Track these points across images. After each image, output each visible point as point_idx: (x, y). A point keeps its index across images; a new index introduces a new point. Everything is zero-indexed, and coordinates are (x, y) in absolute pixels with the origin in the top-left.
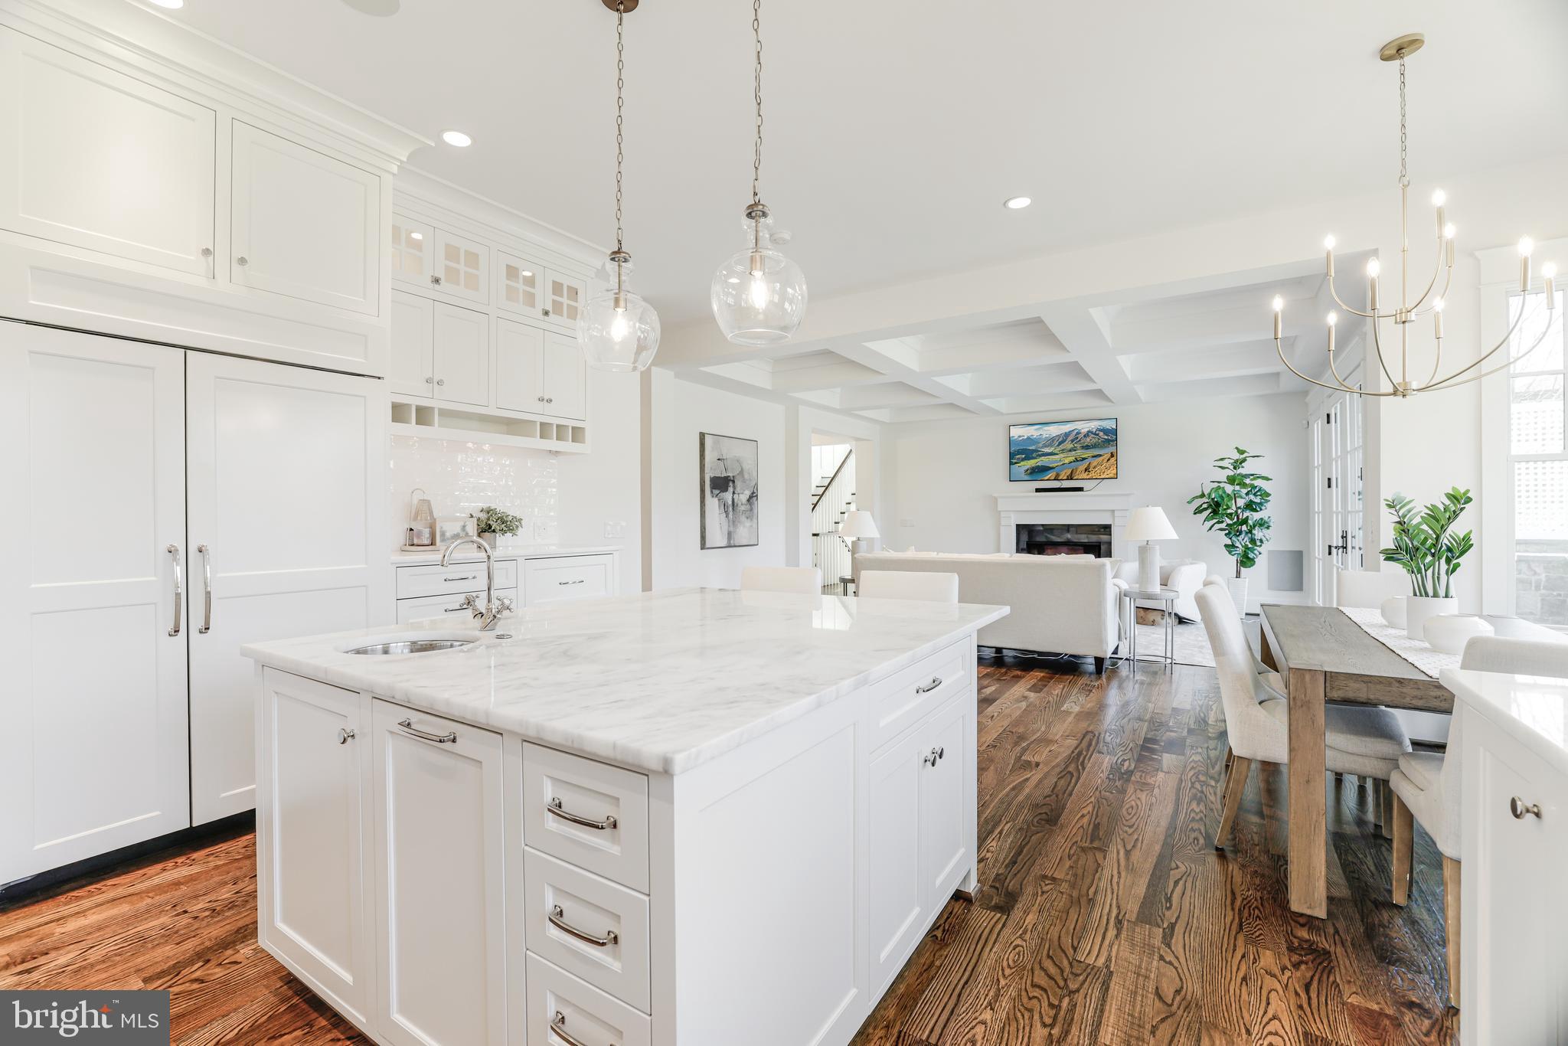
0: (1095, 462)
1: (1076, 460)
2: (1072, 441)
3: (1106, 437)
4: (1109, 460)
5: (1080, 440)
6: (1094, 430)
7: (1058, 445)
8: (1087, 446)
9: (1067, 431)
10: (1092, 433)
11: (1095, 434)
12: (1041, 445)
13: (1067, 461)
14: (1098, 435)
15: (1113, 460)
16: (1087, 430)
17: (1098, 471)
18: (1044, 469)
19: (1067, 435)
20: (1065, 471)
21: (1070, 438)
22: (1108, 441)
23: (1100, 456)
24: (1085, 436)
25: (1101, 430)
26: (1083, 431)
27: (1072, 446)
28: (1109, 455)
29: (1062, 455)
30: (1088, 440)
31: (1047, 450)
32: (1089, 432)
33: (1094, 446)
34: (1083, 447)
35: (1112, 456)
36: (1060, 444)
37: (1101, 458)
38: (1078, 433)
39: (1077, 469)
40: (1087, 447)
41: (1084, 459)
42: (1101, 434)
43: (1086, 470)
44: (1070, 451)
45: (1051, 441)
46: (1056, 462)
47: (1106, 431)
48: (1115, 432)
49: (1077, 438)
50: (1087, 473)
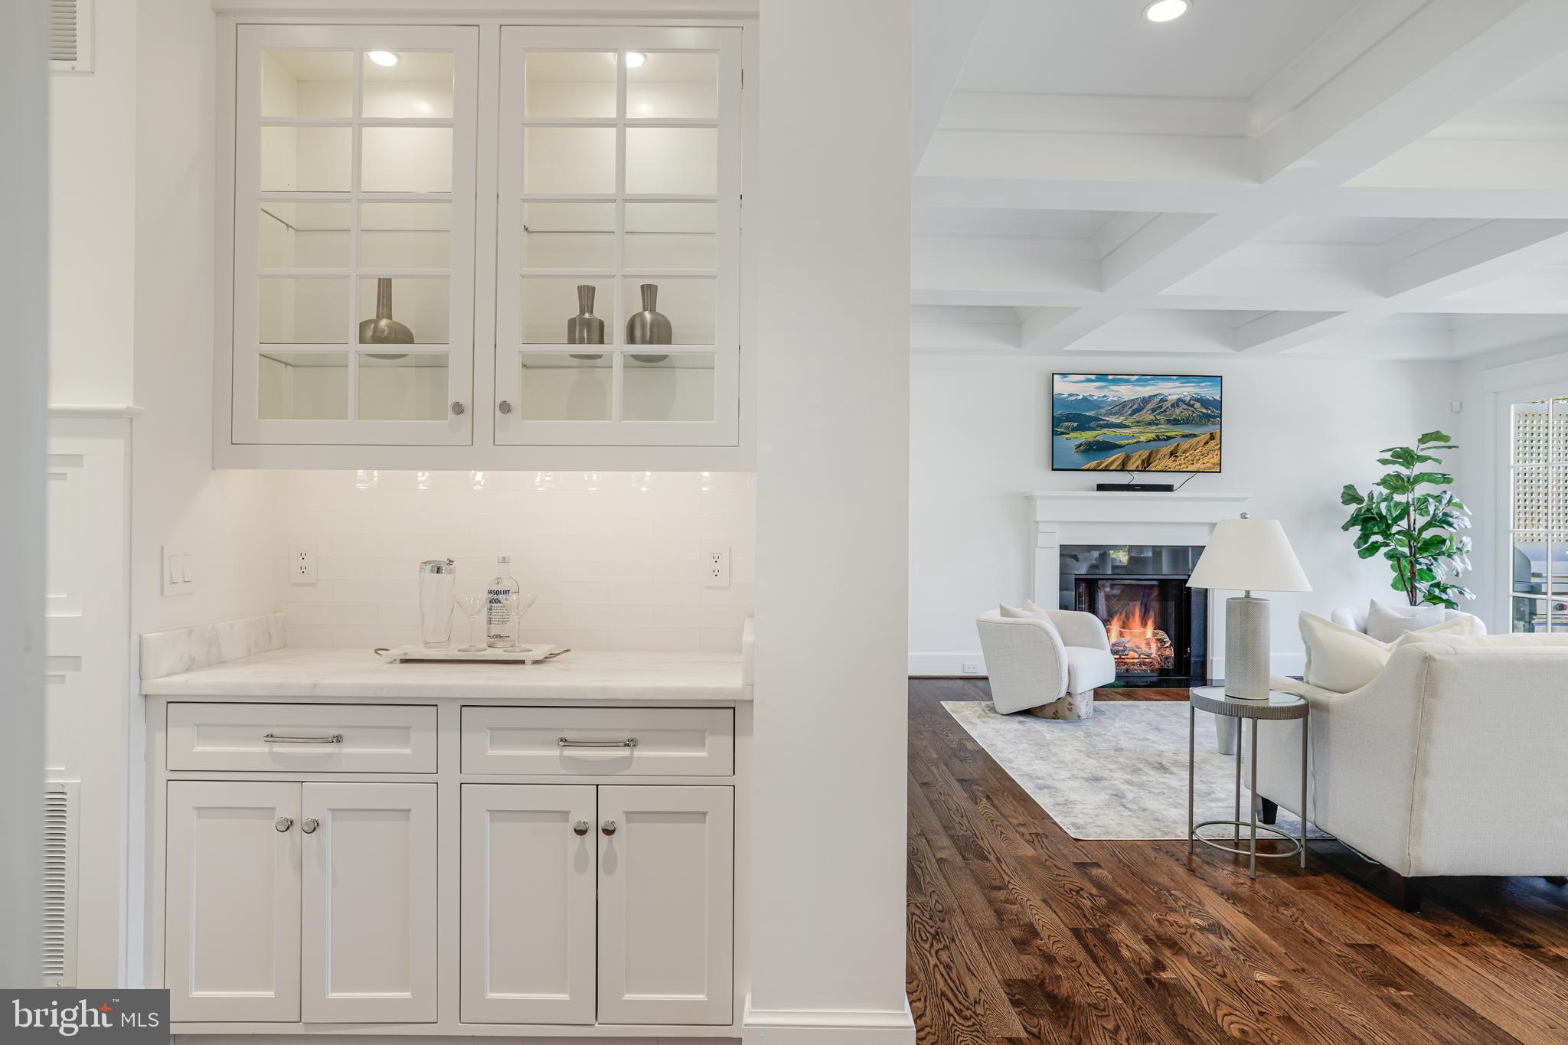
0: (1186, 444)
1: (1158, 439)
2: (1153, 410)
3: (1204, 411)
4: (1206, 443)
5: (1165, 411)
6: (1188, 399)
7: (1131, 415)
8: (1175, 420)
9: (1147, 395)
10: (1184, 402)
11: (1188, 404)
12: (1104, 411)
13: (1143, 438)
14: (1192, 406)
15: (1212, 444)
16: (1175, 397)
17: (1190, 458)
18: (1107, 447)
19: (1146, 401)
20: (1141, 452)
21: (1150, 406)
22: (1208, 417)
23: (1195, 436)
24: (1173, 405)
25: (1197, 400)
26: (1169, 398)
27: (1152, 417)
28: (1208, 436)
29: (1136, 430)
30: (1178, 411)
31: (1113, 419)
32: (1179, 400)
33: (1186, 421)
34: (1169, 421)
35: (1212, 437)
36: (1134, 412)
37: (1195, 440)
38: (1162, 401)
39: (1157, 451)
40: (1175, 422)
41: (1169, 438)
42: (1197, 405)
43: (1172, 454)
44: (1149, 424)
45: (1121, 407)
46: (1126, 437)
47: (1205, 402)
48: (1218, 405)
49: (1161, 407)
50: (1173, 458)
